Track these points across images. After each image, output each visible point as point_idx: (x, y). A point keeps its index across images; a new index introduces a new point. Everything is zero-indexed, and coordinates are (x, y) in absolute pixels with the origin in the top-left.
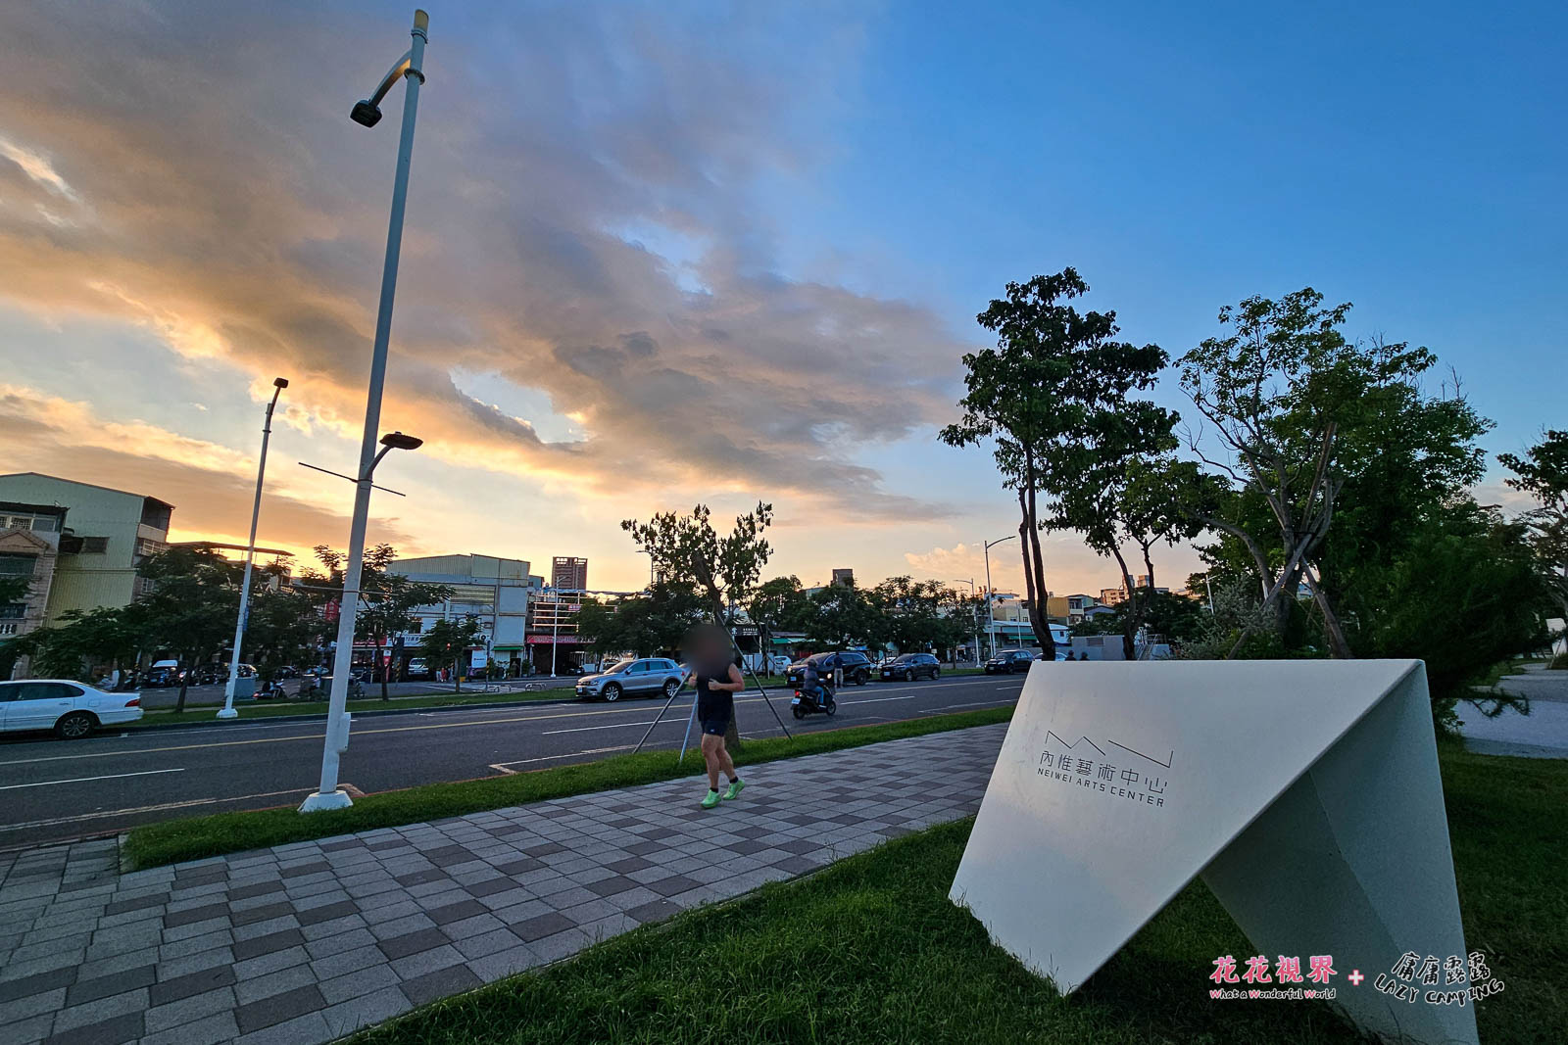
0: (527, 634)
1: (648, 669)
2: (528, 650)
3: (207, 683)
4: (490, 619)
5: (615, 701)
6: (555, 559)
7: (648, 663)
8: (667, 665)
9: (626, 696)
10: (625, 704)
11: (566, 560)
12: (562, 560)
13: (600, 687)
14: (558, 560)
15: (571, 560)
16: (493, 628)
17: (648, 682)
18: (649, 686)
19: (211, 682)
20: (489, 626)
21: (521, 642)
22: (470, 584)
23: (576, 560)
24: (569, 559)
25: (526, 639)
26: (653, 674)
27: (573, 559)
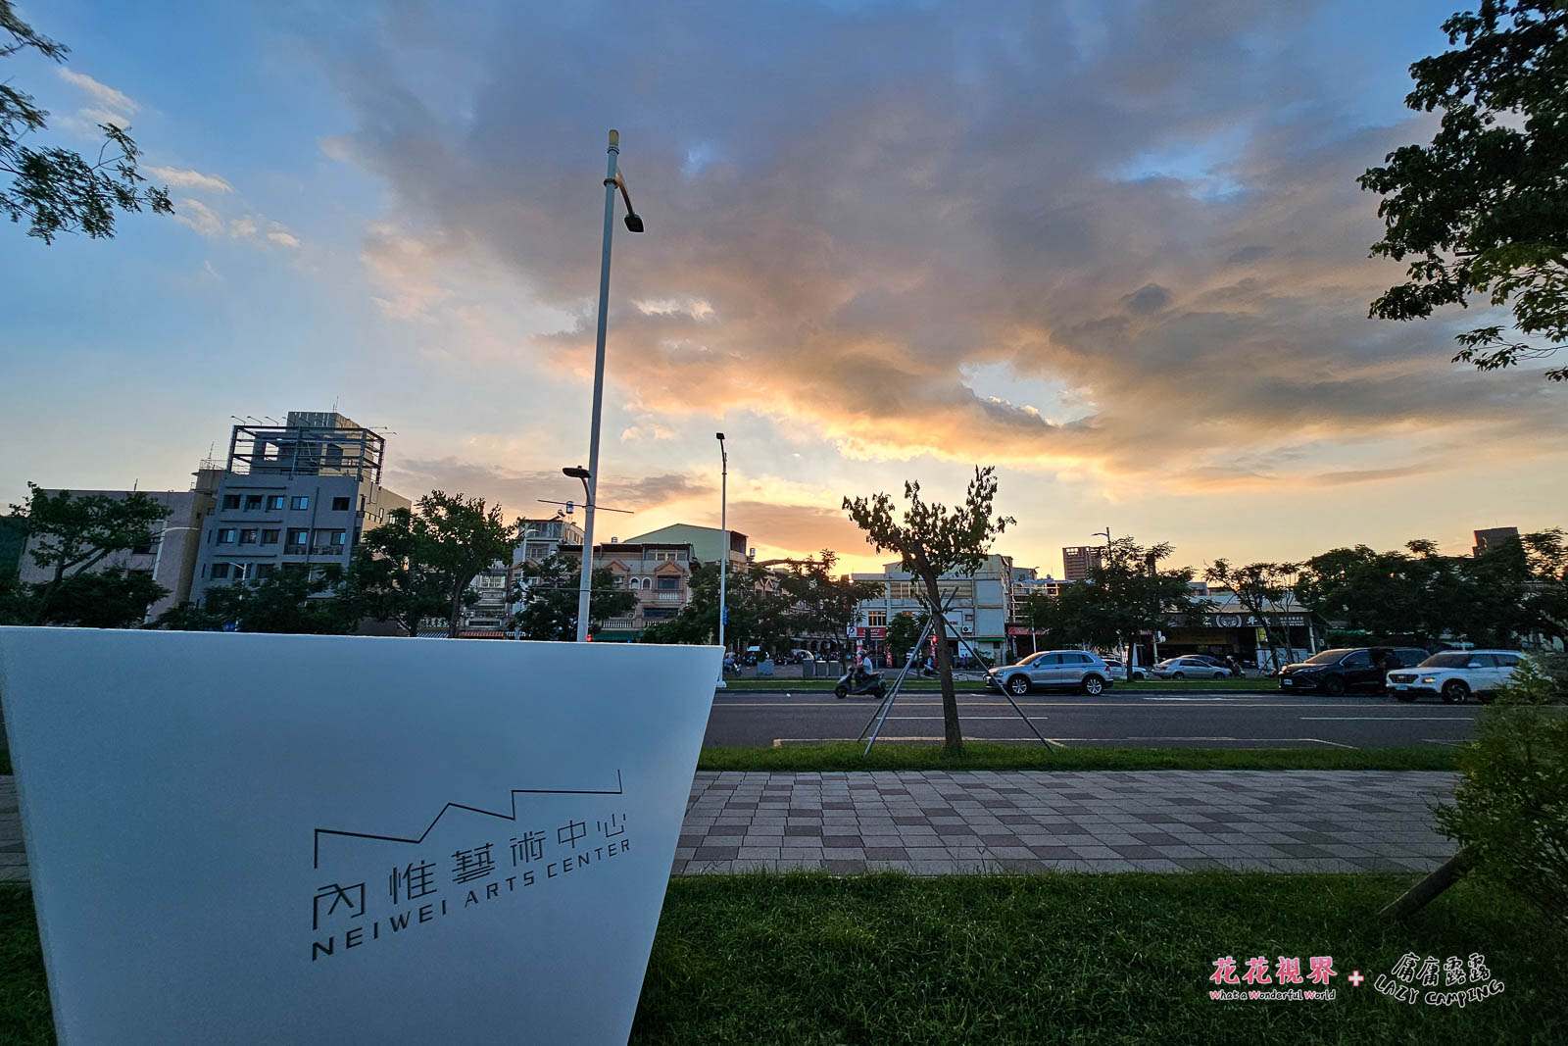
0: (1007, 626)
1: (1061, 662)
2: (1010, 641)
3: (780, 664)
4: (970, 611)
5: (1023, 695)
6: (1064, 550)
7: (1060, 655)
8: (1085, 659)
9: (1035, 690)
10: (1032, 698)
11: (1076, 550)
12: (1072, 550)
13: (1005, 679)
14: (1068, 550)
15: (1082, 550)
16: (973, 620)
17: (1061, 676)
18: (1063, 681)
19: (782, 663)
20: (970, 618)
21: (1003, 633)
22: (948, 580)
23: (1088, 549)
24: (1079, 548)
25: (1007, 630)
26: (1066, 669)
27: (1084, 548)
